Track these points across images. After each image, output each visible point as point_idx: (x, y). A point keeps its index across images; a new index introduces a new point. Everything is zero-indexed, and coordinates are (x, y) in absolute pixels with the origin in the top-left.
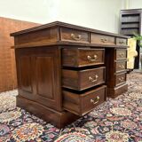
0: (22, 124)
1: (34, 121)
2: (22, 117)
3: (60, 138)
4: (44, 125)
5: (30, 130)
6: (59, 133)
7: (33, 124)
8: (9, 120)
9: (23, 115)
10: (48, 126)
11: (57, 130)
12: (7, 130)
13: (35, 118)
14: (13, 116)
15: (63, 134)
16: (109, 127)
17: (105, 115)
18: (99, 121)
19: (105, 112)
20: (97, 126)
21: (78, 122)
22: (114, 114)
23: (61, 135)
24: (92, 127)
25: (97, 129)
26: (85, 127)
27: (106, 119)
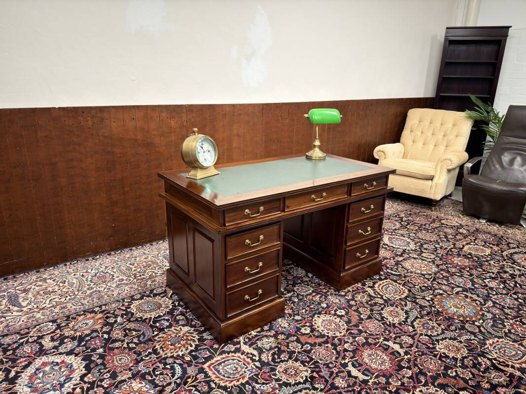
0: (170, 326)
1: (188, 323)
2: (171, 313)
3: (215, 359)
4: (200, 333)
5: (179, 339)
6: (216, 350)
7: (186, 329)
8: (153, 315)
9: (174, 307)
10: (205, 335)
11: (216, 346)
12: (149, 333)
13: (190, 316)
14: (160, 306)
15: (221, 354)
16: (291, 353)
17: (299, 329)
18: (283, 339)
19: (301, 323)
20: (275, 348)
21: (250, 337)
22: (316, 328)
23: (218, 355)
24: (266, 349)
25: (272, 354)
26: (256, 346)
27: (296, 338)
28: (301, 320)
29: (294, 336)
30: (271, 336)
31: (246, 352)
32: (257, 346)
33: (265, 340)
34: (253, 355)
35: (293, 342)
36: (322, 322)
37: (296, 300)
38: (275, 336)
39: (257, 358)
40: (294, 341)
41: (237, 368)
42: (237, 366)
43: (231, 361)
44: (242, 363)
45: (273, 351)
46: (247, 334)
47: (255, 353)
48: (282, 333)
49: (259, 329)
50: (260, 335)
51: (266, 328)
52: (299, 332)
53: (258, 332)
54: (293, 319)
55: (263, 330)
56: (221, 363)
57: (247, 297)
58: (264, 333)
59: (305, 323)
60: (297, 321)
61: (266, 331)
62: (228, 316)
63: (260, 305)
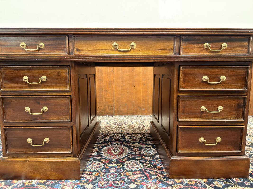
54: (83, 186)
57: (29, 140)
61: (45, 185)
62: (8, 152)
63: (48, 156)
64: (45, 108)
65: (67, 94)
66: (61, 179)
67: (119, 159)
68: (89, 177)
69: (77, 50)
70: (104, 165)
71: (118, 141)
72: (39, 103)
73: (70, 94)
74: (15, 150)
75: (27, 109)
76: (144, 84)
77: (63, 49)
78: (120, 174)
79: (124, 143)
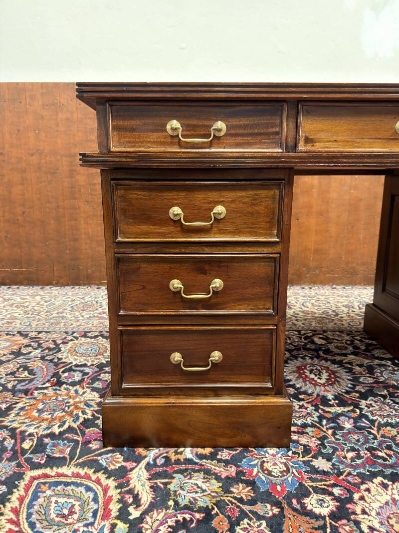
0: (77, 383)
5: (60, 406)
6: (86, 452)
8: (79, 361)
11: (96, 445)
12: (39, 382)
17: (303, 492)
18: (241, 500)
19: (321, 481)
20: (200, 510)
21: (173, 458)
22: (354, 513)
23: (76, 465)
24: (176, 503)
25: (177, 522)
26: (163, 483)
27: (276, 510)
28: (324, 473)
29: (277, 504)
30: (218, 478)
31: (132, 486)
32: (165, 484)
33: (198, 479)
34: (137, 501)
35: (259, 518)
36: (387, 503)
37: (348, 425)
38: (227, 484)
39: (135, 514)
40: (263, 518)
41: (71, 513)
42: (77, 508)
43: (82, 489)
44: (95, 507)
45: (187, 517)
46: (172, 450)
47: (146, 498)
48: (251, 483)
49: (207, 451)
50: (196, 464)
51: (225, 454)
52: (299, 502)
53: (201, 457)
54: (307, 463)
55: (213, 456)
56: (57, 484)
57: (177, 357)
58: (208, 464)
59: (334, 485)
60: (315, 470)
61: (219, 461)
62: (124, 386)
63: (217, 392)
64: (217, 283)
65: (270, 250)
66: (246, 446)
67: (339, 394)
68: (304, 440)
69: (308, 140)
70: (316, 410)
71: (304, 349)
72: (203, 272)
73: (278, 249)
74: (140, 379)
75: (176, 284)
76: (320, 214)
77: (274, 137)
78: (370, 433)
79: (321, 353)
